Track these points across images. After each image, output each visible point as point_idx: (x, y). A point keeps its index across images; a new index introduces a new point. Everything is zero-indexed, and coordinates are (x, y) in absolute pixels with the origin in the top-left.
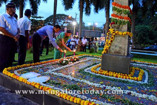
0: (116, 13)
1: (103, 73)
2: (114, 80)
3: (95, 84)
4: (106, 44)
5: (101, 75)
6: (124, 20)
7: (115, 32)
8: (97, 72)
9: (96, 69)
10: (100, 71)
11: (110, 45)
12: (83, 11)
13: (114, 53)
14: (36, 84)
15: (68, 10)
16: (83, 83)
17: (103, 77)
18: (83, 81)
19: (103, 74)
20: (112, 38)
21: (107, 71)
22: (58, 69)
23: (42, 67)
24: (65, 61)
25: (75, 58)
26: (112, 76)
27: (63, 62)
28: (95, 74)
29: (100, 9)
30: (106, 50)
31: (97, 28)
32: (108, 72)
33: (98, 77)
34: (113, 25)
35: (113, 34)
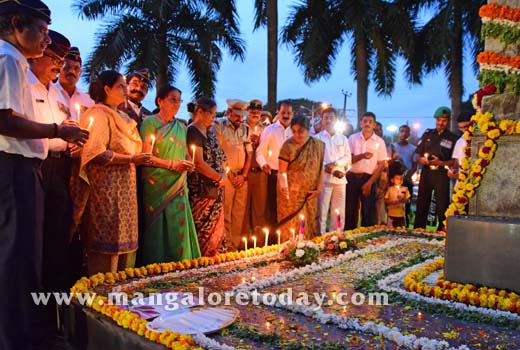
0: (498, 46)
1: (452, 293)
2: (504, 324)
3: (423, 339)
4: (461, 176)
5: (447, 302)
7: (497, 127)
8: (427, 289)
9: (424, 277)
10: (440, 285)
11: (479, 178)
12: (368, 81)
13: (498, 210)
14: (176, 340)
15: (316, 81)
16: (370, 334)
17: (458, 311)
18: (373, 329)
19: (456, 296)
20: (486, 150)
21: (471, 286)
22: (275, 282)
23: (215, 274)
24: (303, 248)
25: (340, 240)
26: (496, 306)
27: (295, 255)
28: (419, 297)
29: (428, 71)
30: (461, 200)
32: (476, 288)
33: (435, 312)
34: (487, 100)
35: (489, 134)
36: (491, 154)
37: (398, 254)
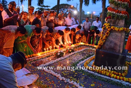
0: (113, 6)
5: (94, 73)
6: (121, 14)
7: (110, 28)
11: (105, 40)
12: (83, 2)
13: (109, 49)
15: (70, 1)
16: (72, 85)
18: (73, 83)
20: (107, 33)
22: (51, 64)
23: (36, 60)
24: (59, 53)
25: (70, 49)
26: (105, 75)
27: (57, 54)
28: (87, 71)
29: (98, 1)
30: (100, 45)
31: (95, 16)
33: (90, 76)
34: (109, 20)
35: (108, 29)
36: (108, 35)
37: (84, 53)
